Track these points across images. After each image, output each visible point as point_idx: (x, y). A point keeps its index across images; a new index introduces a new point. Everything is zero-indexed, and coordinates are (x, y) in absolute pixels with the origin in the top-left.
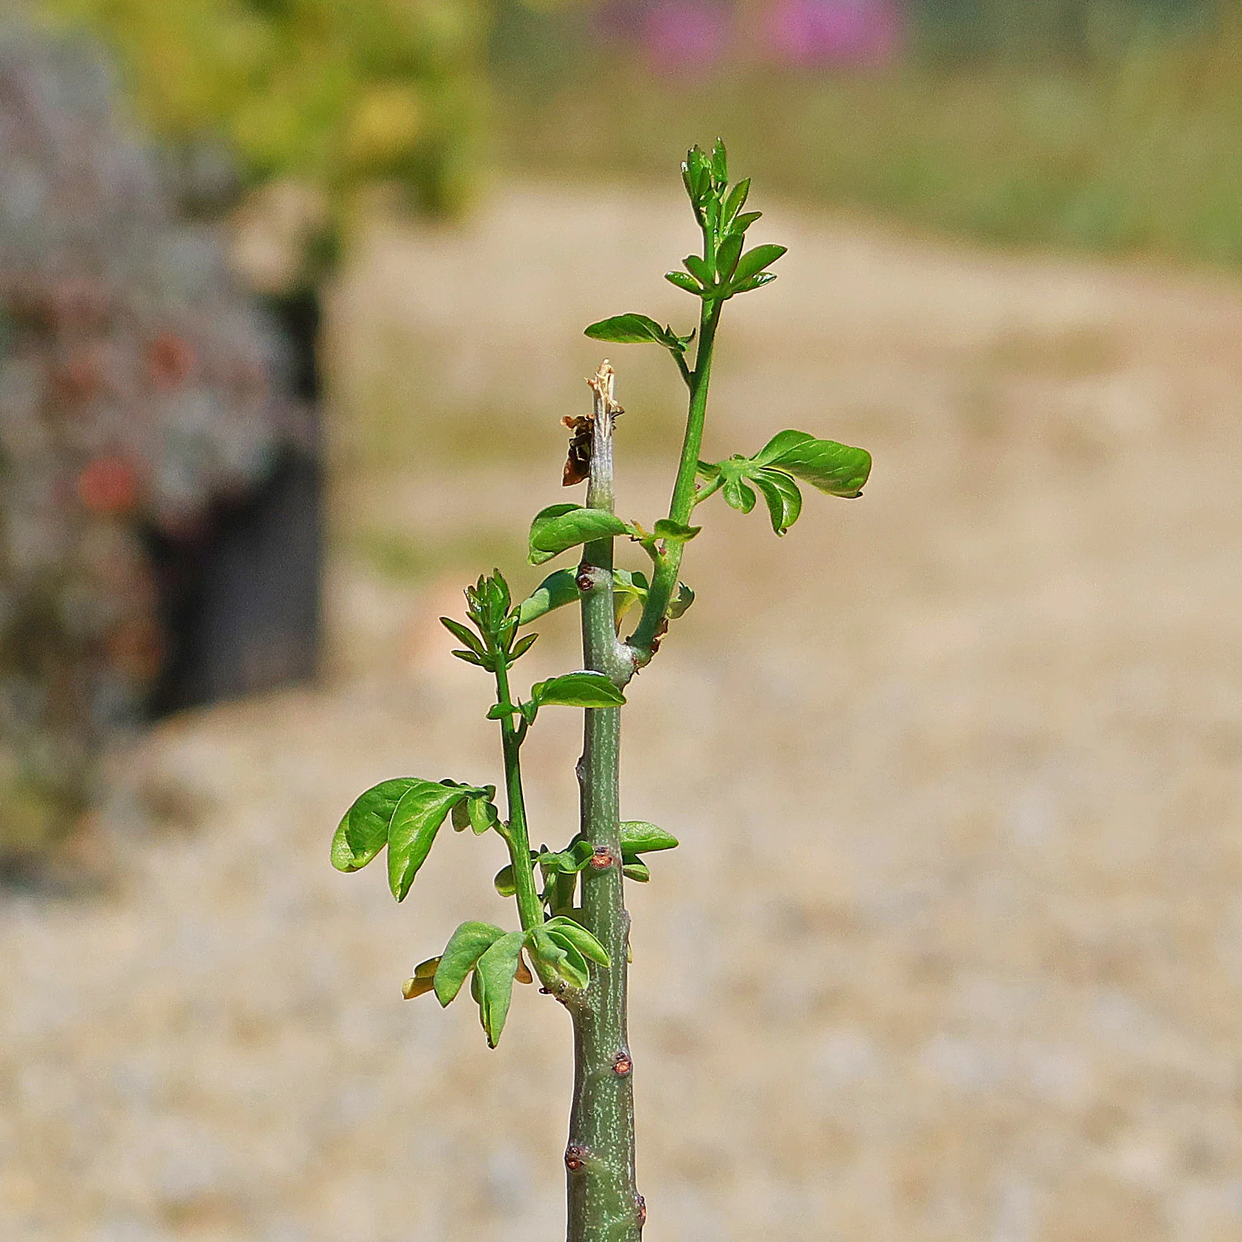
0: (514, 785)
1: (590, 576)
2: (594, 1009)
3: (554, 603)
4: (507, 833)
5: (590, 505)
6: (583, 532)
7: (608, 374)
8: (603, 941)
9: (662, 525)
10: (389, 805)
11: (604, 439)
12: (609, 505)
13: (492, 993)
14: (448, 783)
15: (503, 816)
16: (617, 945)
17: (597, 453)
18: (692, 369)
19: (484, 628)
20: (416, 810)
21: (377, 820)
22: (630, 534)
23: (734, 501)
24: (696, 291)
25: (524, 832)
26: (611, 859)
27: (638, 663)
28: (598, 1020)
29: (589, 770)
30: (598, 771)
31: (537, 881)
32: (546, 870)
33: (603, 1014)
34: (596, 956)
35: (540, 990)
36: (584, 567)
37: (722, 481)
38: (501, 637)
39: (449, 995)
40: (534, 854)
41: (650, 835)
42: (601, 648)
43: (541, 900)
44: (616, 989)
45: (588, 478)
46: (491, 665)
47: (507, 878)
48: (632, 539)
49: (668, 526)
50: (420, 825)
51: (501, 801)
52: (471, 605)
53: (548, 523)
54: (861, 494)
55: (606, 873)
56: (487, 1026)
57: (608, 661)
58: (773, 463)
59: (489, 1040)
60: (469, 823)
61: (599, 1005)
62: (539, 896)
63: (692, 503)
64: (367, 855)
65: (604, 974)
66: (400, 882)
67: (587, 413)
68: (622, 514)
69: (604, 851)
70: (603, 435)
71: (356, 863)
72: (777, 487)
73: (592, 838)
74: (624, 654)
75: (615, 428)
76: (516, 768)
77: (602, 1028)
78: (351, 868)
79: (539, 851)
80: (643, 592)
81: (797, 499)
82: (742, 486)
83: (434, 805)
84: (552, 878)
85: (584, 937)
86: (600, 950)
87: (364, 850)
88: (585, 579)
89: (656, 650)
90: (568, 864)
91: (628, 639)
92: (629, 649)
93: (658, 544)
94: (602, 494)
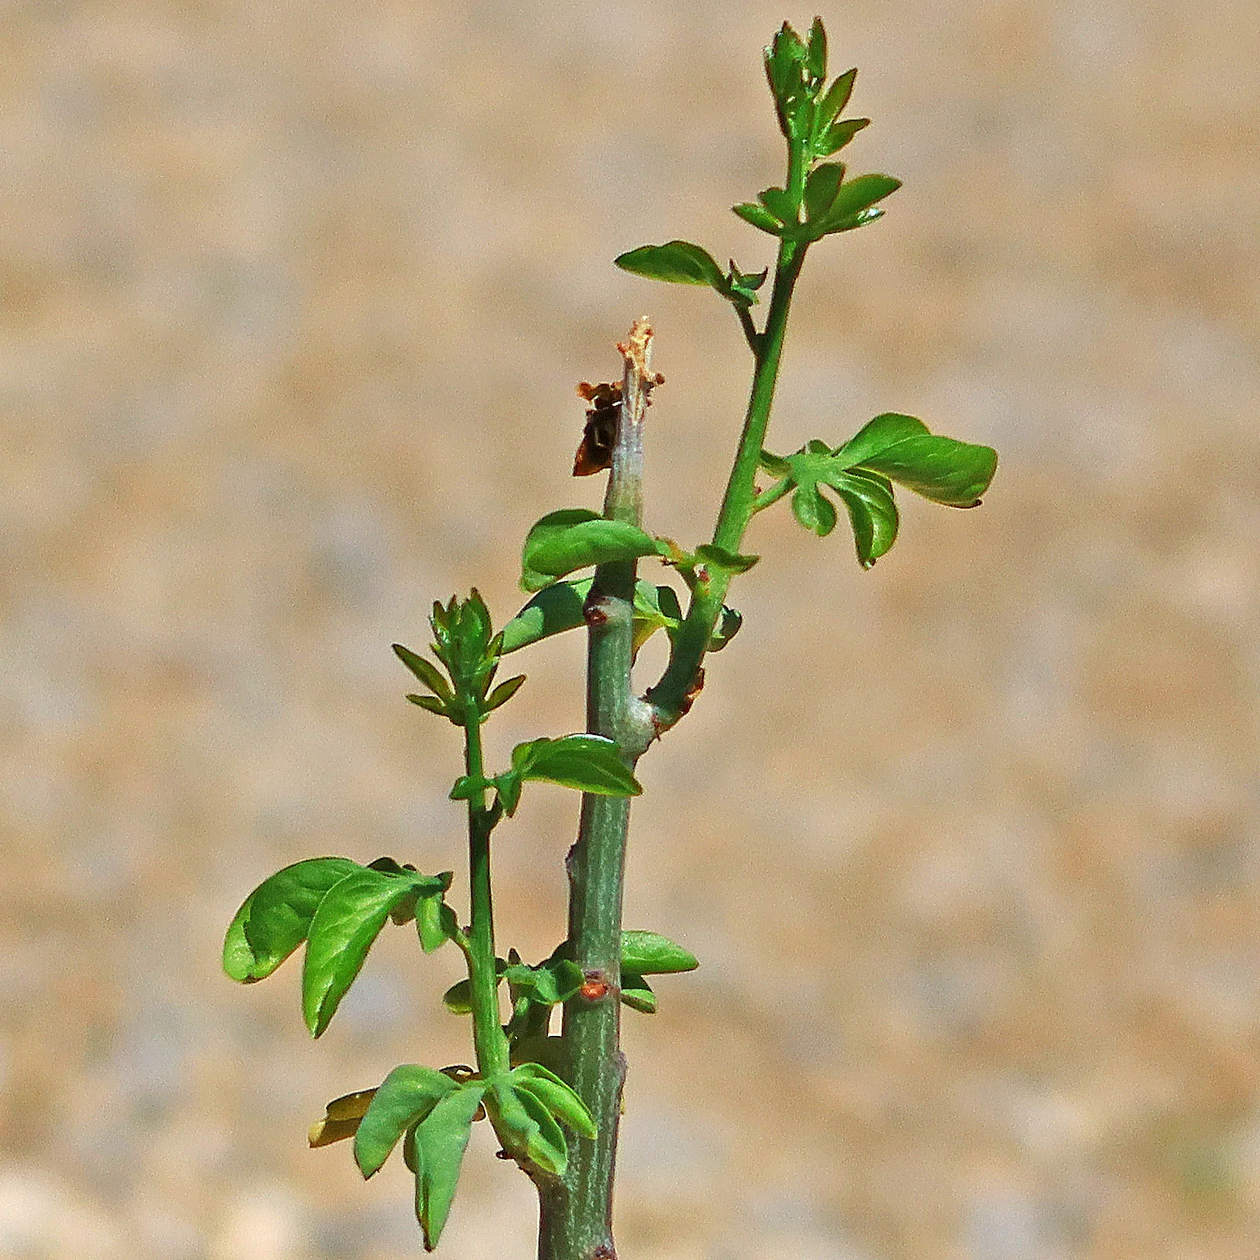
0: (481, 877)
1: (602, 608)
2: (570, 1186)
3: (551, 627)
4: (466, 943)
5: (609, 513)
6: (595, 553)
7: (646, 336)
8: (588, 1100)
9: (705, 551)
10: (307, 895)
11: (635, 423)
12: (634, 514)
13: (434, 1176)
14: (386, 866)
15: (464, 921)
16: (606, 1104)
17: (624, 442)
18: (760, 329)
19: (454, 671)
20: (346, 911)
21: (288, 914)
22: (662, 555)
23: (806, 516)
24: (773, 230)
25: (489, 944)
26: (606, 988)
27: (660, 726)
28: (573, 1202)
29: (584, 865)
30: (597, 870)
31: (504, 1008)
32: (519, 990)
33: (581, 1196)
34: (579, 1125)
35: (498, 1154)
36: (597, 594)
37: (790, 485)
38: (474, 683)
39: (374, 1162)
40: (500, 966)
41: (661, 951)
42: (611, 704)
43: (507, 1034)
44: (601, 1161)
45: (609, 470)
46: (460, 716)
47: (461, 995)
48: (665, 563)
49: (712, 553)
50: (352, 931)
51: (459, 898)
52: (438, 636)
53: (551, 535)
54: (980, 503)
55: (600, 1005)
56: (423, 1221)
57: (621, 722)
58: (865, 463)
59: (426, 1239)
61: (577, 1182)
62: (504, 1027)
63: (749, 512)
64: (273, 960)
65: (586, 1144)
66: (318, 1010)
67: (613, 378)
68: (650, 528)
69: (596, 978)
70: (633, 417)
71: (256, 972)
72: (863, 497)
73: (581, 958)
74: (643, 713)
75: (649, 404)
76: (484, 860)
77: (579, 1213)
78: (250, 979)
79: (506, 959)
80: (673, 623)
81: (892, 518)
82: (821, 499)
83: (371, 905)
84: (523, 1004)
85: (564, 1096)
86: (583, 1115)
87: (269, 953)
88: (596, 612)
89: (686, 711)
90: (545, 985)
91: (649, 691)
92: (649, 708)
93: (698, 569)
94: (627, 499)
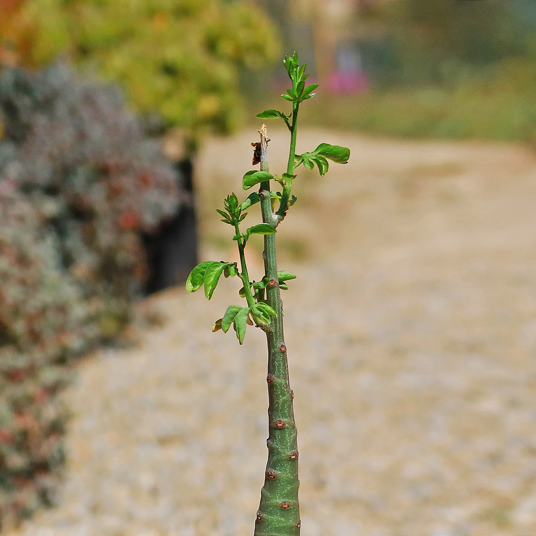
0: (243, 261)
1: (262, 193)
2: (273, 331)
3: (253, 203)
4: (242, 277)
5: (261, 170)
6: (259, 179)
7: (264, 129)
8: (274, 309)
9: (285, 175)
10: (204, 270)
11: (264, 149)
12: (267, 170)
13: (240, 327)
14: (222, 262)
15: (240, 271)
16: (279, 310)
17: (263, 154)
18: (291, 125)
19: (230, 211)
20: (212, 271)
21: (200, 275)
22: (274, 179)
23: (307, 166)
24: (291, 100)
25: (247, 276)
26: (275, 283)
27: (280, 220)
28: (274, 334)
29: (266, 255)
30: (269, 255)
31: (252, 292)
32: (255, 288)
33: (276, 333)
34: (272, 313)
35: (256, 326)
36: (261, 190)
37: (303, 160)
38: (236, 214)
39: (226, 329)
40: (251, 284)
41: (287, 275)
42: (268, 216)
43: (254, 297)
44: (279, 324)
45: (260, 162)
46: (233, 223)
47: (243, 291)
48: (276, 180)
49: (286, 175)
50: (214, 276)
51: (239, 267)
52: (226, 206)
53: (248, 177)
54: (347, 163)
55: (274, 287)
56: (239, 338)
57: (271, 220)
58: (319, 154)
59: (240, 342)
60: (229, 275)
61: (274, 330)
62: (253, 296)
63: (294, 168)
64: (198, 286)
65: (275, 320)
66: (209, 294)
67: (259, 141)
68: (271, 173)
69: (273, 281)
70: (264, 147)
71: (194, 289)
72: (320, 161)
73: (269, 277)
74: (275, 217)
75: (268, 146)
76: (243, 255)
77: (276, 339)
78: (193, 291)
79: (252, 282)
80: (280, 197)
81: (327, 164)
82: (309, 161)
83: (218, 269)
84: (257, 290)
85: (269, 308)
86: (273, 312)
87: (196, 285)
88: (261, 194)
89: (285, 215)
90: (262, 286)
91: (276, 212)
92: (277, 216)
93: (284, 182)
94: (265, 167)
